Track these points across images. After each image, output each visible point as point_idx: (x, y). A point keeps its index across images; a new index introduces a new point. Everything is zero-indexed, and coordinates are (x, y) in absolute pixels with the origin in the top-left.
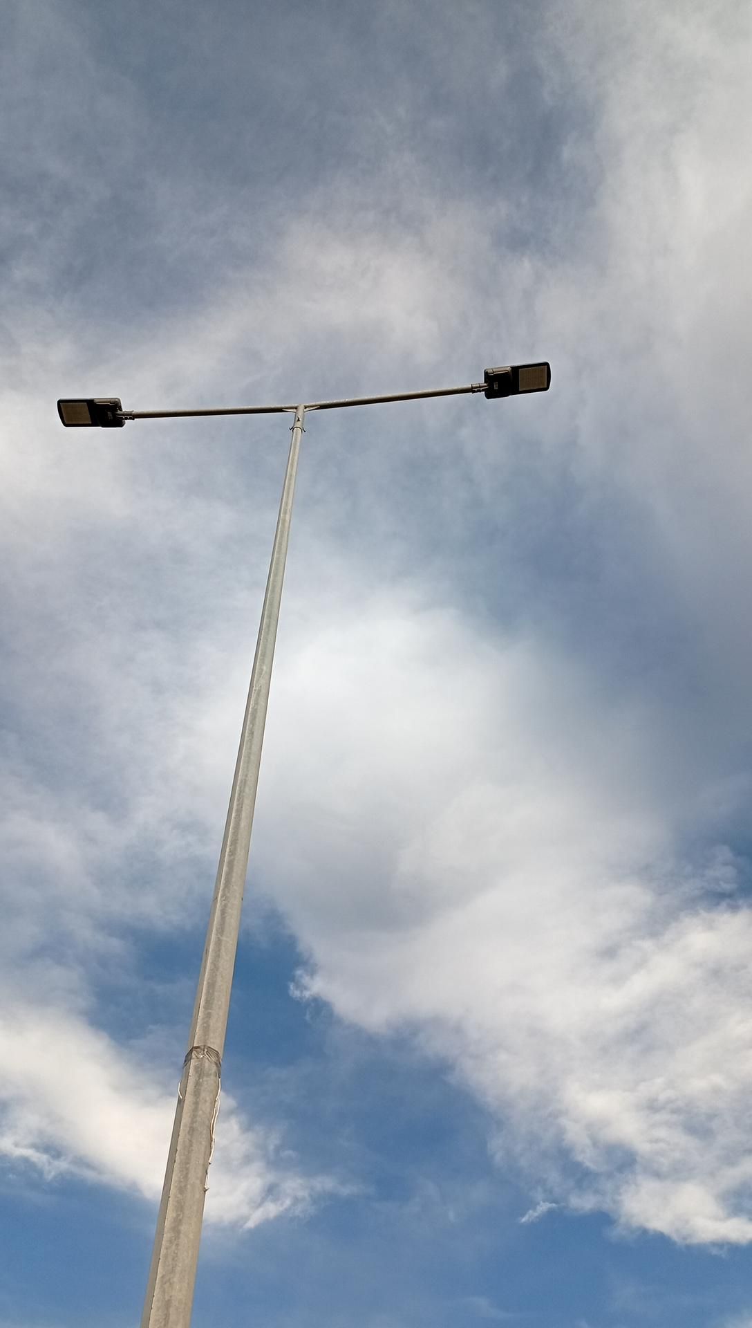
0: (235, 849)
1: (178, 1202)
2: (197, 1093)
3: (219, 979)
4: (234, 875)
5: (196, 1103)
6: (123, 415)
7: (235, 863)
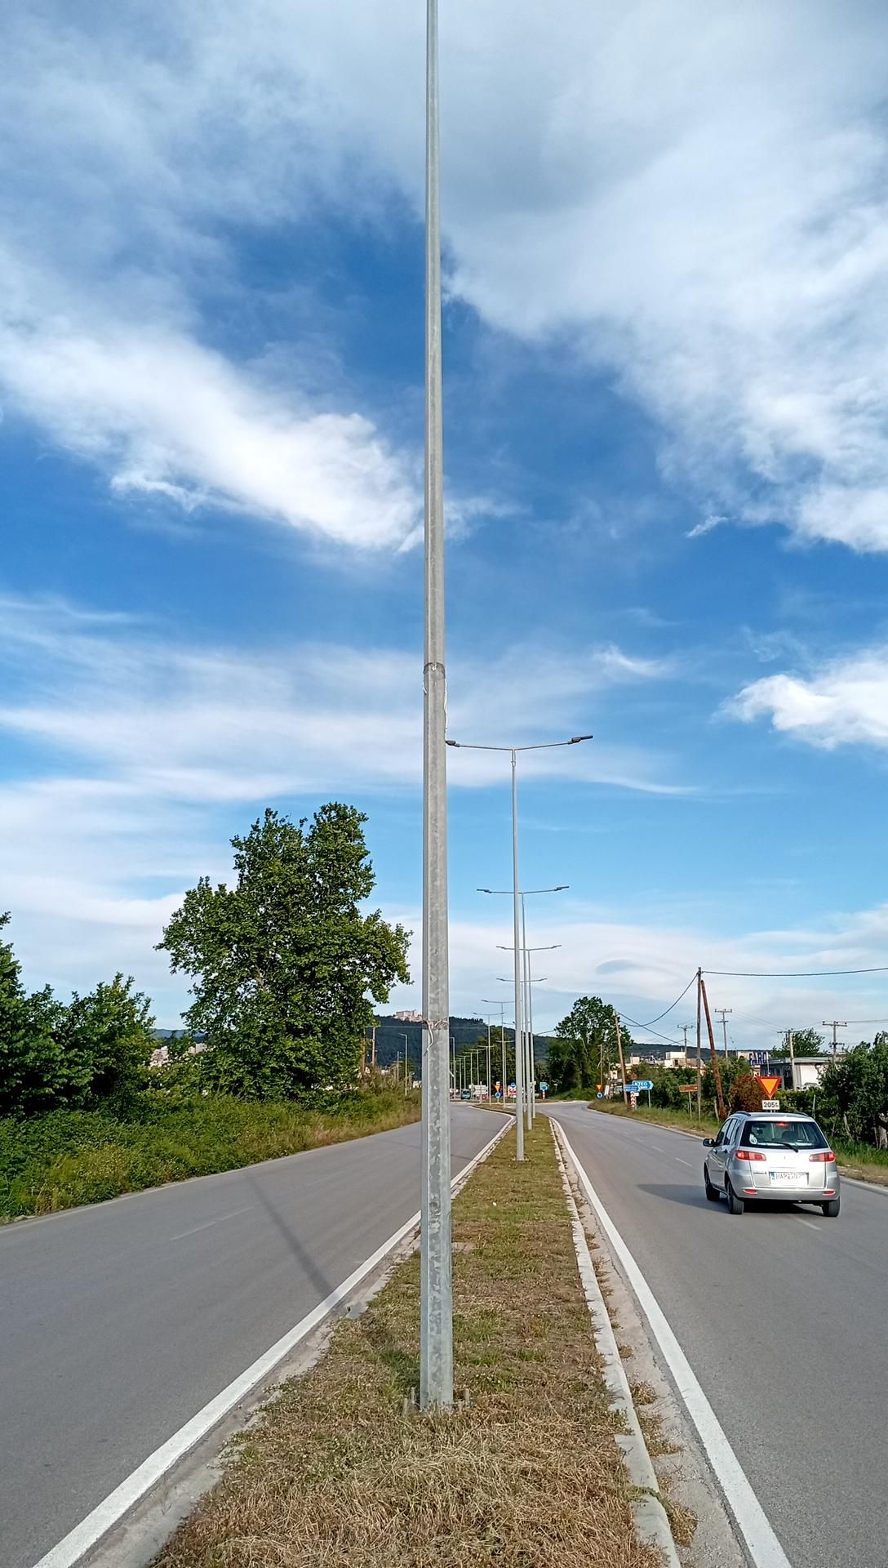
1: (434, 749)
2: (434, 691)
3: (437, 619)
5: (435, 696)
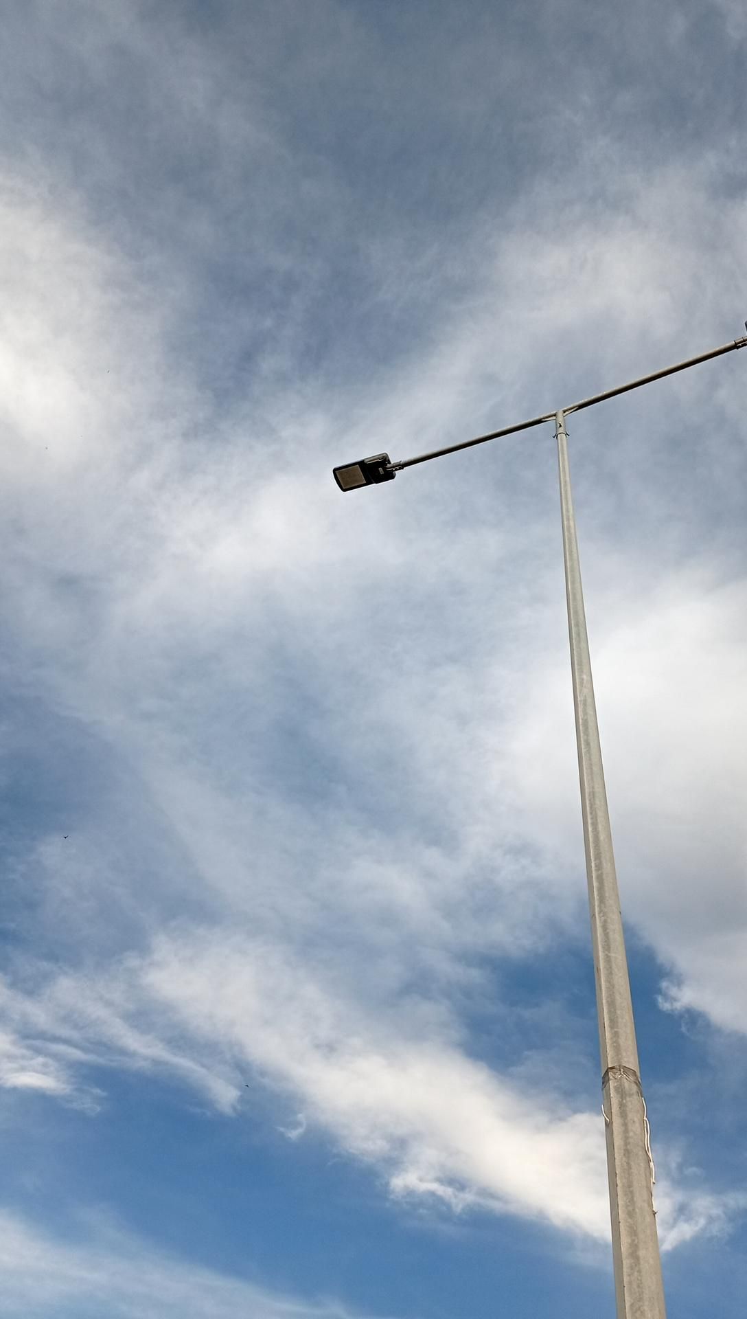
0: (601, 863)
1: (631, 1227)
2: (623, 1114)
3: (618, 997)
4: (606, 888)
5: (625, 1125)
6: (393, 467)
7: (604, 877)
